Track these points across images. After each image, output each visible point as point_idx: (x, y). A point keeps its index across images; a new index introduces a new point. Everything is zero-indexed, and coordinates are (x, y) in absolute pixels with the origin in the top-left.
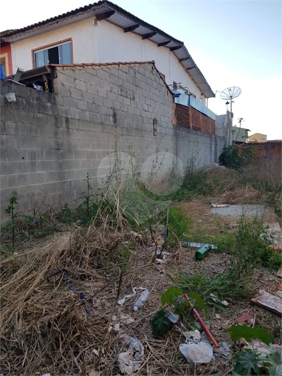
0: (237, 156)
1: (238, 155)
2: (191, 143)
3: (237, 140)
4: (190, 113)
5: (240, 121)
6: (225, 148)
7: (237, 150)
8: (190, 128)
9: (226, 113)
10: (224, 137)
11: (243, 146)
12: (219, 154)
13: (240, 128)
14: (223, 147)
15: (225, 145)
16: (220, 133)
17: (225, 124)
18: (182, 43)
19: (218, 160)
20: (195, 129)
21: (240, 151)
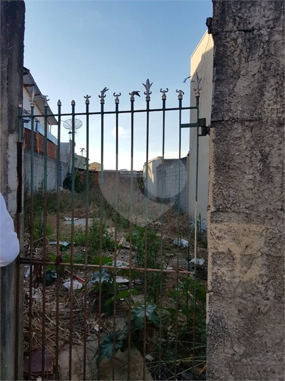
0: (79, 182)
1: (81, 181)
2: (39, 166)
3: (80, 168)
4: (38, 138)
5: (82, 151)
6: (68, 174)
7: (80, 176)
8: (37, 152)
9: (68, 142)
10: (67, 163)
11: (84, 173)
12: (63, 179)
13: (82, 157)
14: (66, 173)
15: (68, 171)
16: (63, 159)
17: (69, 152)
18: (28, 70)
19: (62, 184)
20: (42, 153)
21: (82, 177)
